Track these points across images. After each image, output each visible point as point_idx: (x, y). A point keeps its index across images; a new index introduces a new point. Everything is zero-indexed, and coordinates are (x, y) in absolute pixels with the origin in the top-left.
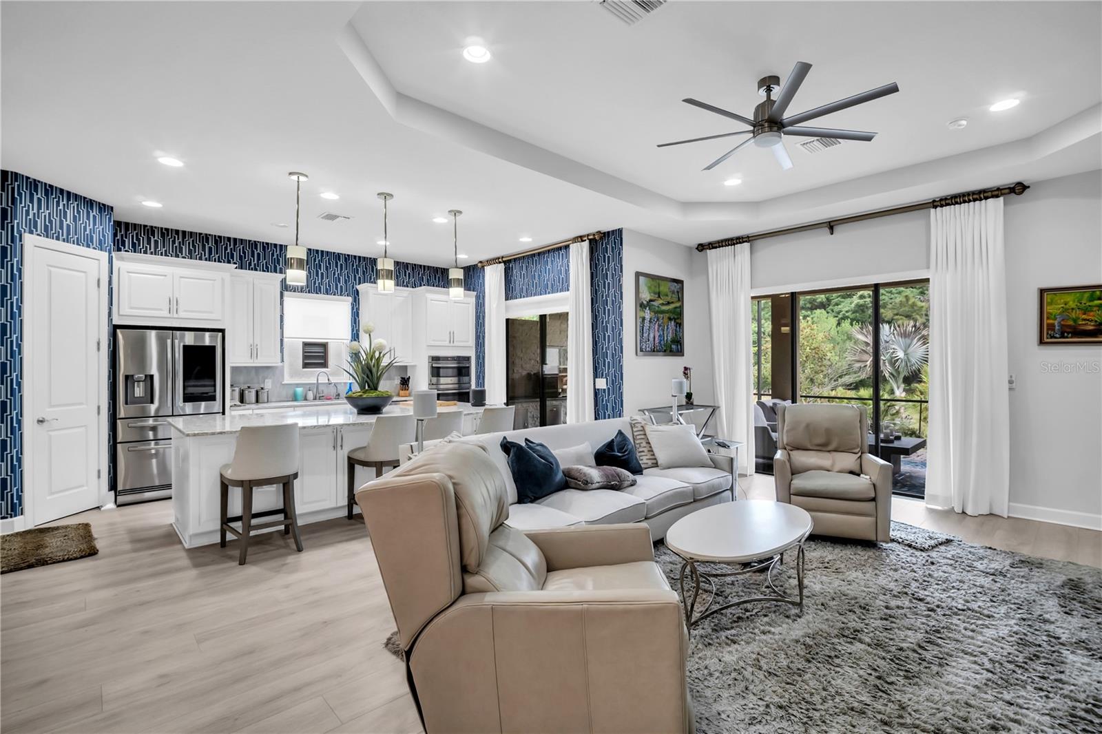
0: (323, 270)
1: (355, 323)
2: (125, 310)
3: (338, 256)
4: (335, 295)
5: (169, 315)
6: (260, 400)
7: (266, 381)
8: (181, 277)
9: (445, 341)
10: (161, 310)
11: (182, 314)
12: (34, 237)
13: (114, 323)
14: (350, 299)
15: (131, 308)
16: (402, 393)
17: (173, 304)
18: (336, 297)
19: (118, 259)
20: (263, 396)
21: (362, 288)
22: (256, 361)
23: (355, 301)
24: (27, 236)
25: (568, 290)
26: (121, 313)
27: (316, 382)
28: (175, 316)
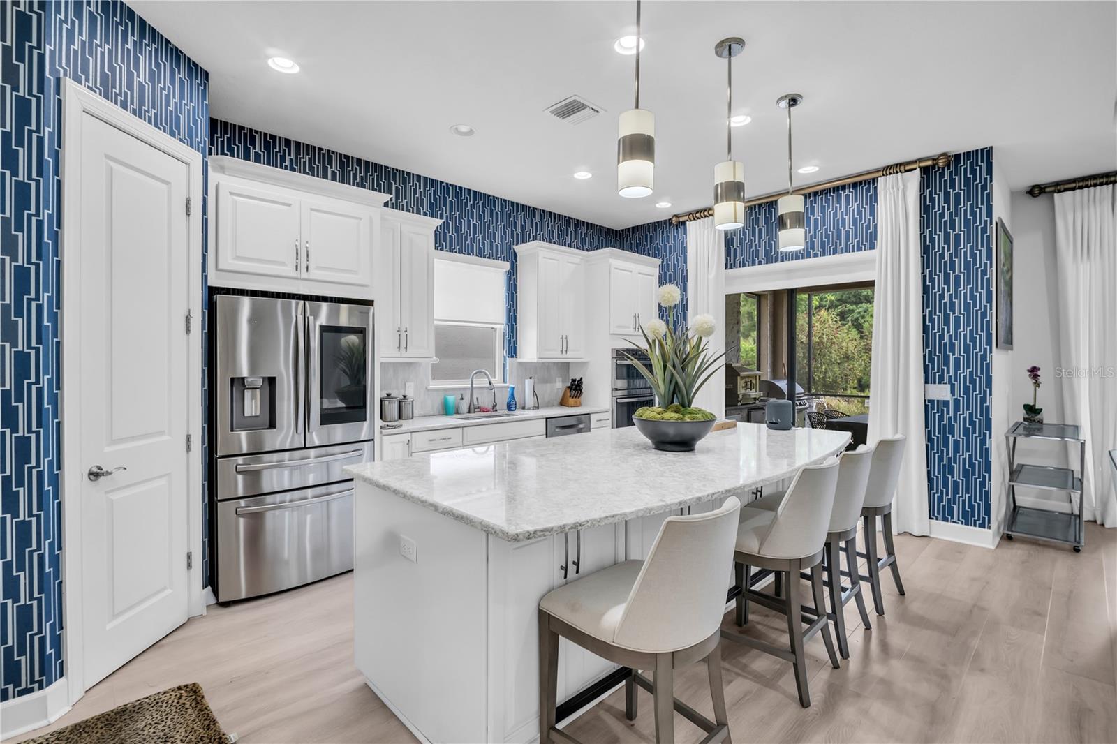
0: (475, 221)
1: (512, 301)
2: (227, 261)
3: (492, 200)
4: (489, 258)
5: (294, 274)
6: (404, 415)
7: (408, 384)
8: (312, 210)
9: (628, 327)
10: (282, 263)
11: (314, 273)
12: (82, 88)
13: (209, 284)
14: (507, 265)
15: (238, 258)
16: (571, 401)
17: (301, 256)
18: (491, 261)
19: (214, 170)
20: (407, 410)
21: (520, 249)
22: (404, 354)
23: (512, 268)
24: (69, 85)
25: (872, 247)
26: (220, 267)
27: (470, 386)
28: (304, 275)
